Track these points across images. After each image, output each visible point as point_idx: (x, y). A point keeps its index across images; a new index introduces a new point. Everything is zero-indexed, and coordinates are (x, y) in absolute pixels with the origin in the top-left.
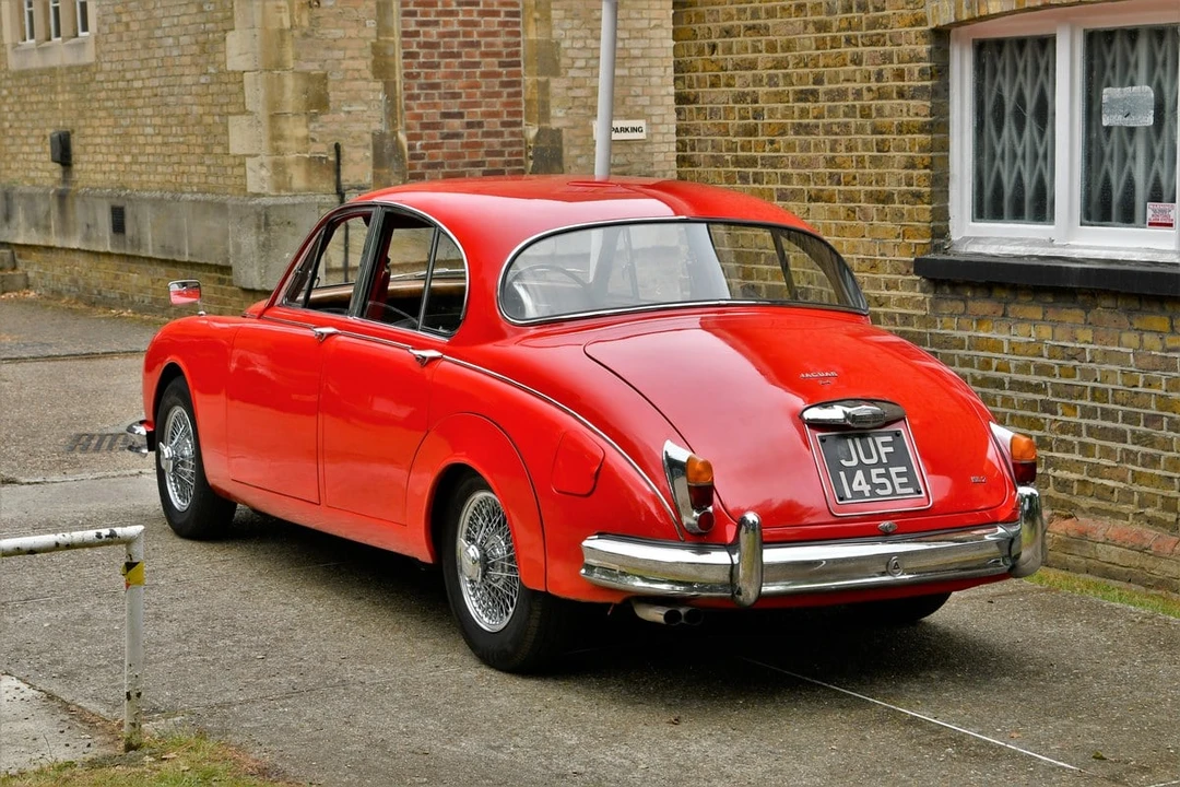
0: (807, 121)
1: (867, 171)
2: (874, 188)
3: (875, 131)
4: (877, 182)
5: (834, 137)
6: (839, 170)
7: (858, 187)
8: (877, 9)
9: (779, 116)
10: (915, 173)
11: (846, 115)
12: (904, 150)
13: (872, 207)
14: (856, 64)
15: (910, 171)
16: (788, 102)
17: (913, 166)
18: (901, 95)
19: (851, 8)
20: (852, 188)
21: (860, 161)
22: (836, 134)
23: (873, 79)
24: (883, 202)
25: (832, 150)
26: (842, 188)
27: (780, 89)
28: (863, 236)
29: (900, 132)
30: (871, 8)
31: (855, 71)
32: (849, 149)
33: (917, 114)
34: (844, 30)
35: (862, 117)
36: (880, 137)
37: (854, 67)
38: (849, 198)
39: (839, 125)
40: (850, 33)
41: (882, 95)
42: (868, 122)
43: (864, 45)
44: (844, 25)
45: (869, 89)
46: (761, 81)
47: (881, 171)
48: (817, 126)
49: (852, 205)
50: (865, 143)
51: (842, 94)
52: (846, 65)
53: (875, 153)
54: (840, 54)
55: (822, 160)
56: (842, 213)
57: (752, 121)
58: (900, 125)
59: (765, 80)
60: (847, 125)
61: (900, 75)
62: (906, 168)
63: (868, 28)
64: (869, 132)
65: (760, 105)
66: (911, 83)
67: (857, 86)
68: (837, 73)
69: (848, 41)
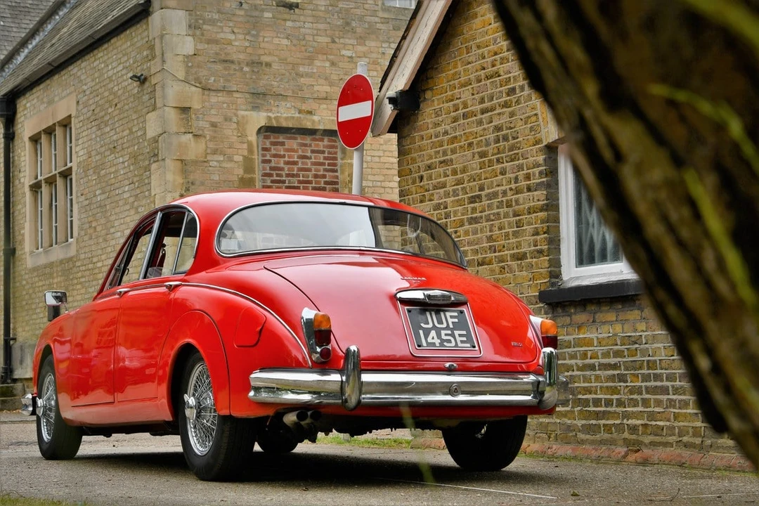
0: (476, 215)
1: (511, 241)
2: (516, 251)
3: (515, 215)
4: (517, 247)
5: (492, 223)
6: (495, 243)
7: (506, 252)
8: (514, 138)
9: (460, 214)
10: (538, 237)
11: (498, 208)
12: (532, 224)
13: (514, 264)
14: (503, 175)
15: (535, 237)
16: (464, 205)
17: (537, 233)
18: (529, 189)
19: (499, 140)
20: (503, 253)
21: (507, 235)
22: (493, 220)
23: (513, 182)
24: (521, 259)
25: (491, 231)
26: (497, 254)
27: (460, 197)
28: (510, 283)
29: (529, 213)
30: (510, 138)
31: (502, 179)
32: (500, 229)
33: (538, 200)
34: (496, 154)
35: (507, 207)
36: (518, 218)
37: (502, 177)
38: (501, 260)
39: (494, 214)
40: (499, 156)
41: (518, 191)
42: (510, 210)
43: (507, 162)
44: (496, 151)
45: (511, 189)
46: (449, 194)
47: (519, 240)
48: (481, 217)
49: (503, 264)
50: (509, 224)
51: (495, 195)
52: (497, 176)
53: (516, 229)
54: (493, 170)
55: (485, 238)
56: (497, 270)
57: (444, 220)
58: (529, 208)
59: (451, 193)
60: (498, 214)
61: (528, 177)
62: (533, 235)
63: (510, 151)
64: (511, 216)
65: (449, 209)
66: (534, 181)
67: (503, 188)
68: (492, 182)
69: (498, 160)
